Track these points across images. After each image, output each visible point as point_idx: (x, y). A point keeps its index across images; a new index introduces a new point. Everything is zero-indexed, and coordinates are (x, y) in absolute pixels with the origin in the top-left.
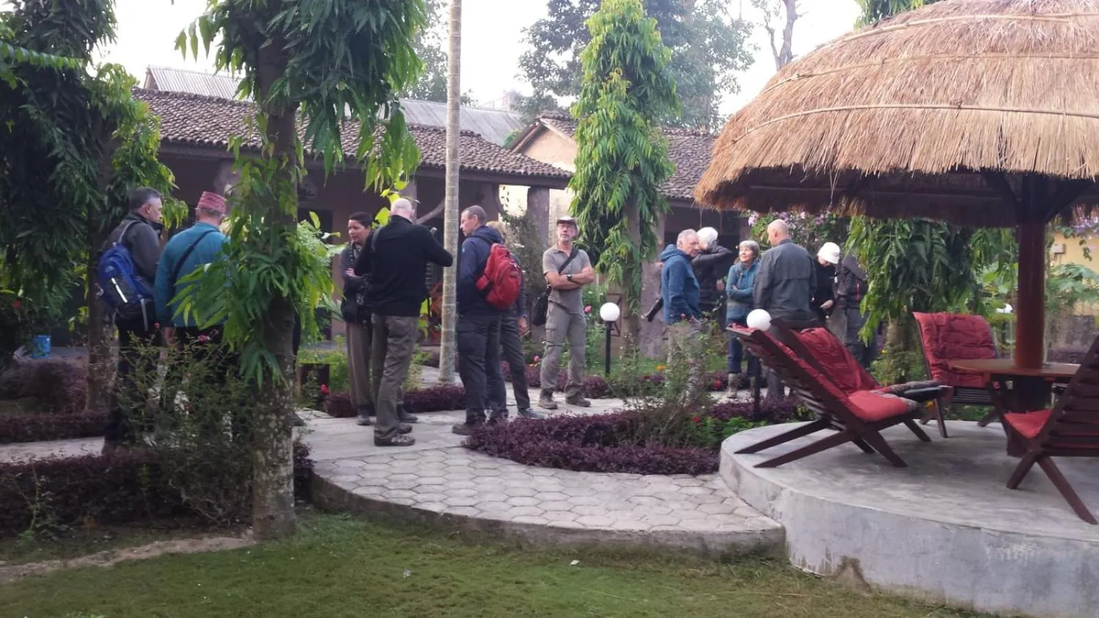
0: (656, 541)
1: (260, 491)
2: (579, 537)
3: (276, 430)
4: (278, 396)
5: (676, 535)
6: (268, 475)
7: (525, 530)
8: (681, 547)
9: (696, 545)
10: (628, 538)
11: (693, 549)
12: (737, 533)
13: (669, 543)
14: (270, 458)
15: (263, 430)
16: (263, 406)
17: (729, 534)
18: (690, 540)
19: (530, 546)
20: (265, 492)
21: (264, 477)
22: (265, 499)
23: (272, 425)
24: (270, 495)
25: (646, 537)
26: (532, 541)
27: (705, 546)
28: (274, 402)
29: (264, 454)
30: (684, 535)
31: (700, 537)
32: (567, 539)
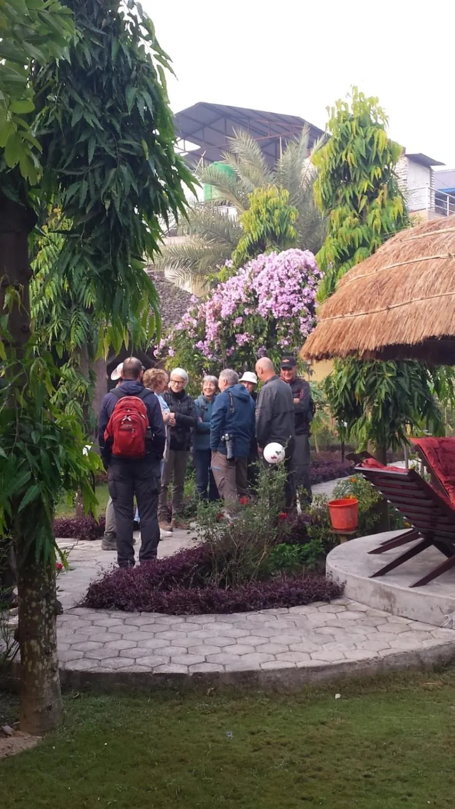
0: (388, 664)
1: (37, 682)
2: (328, 673)
3: (47, 616)
4: (47, 580)
5: (401, 656)
6: (43, 664)
7: (279, 676)
8: (405, 666)
9: (415, 662)
10: (367, 666)
11: (413, 666)
12: (441, 646)
13: (397, 664)
14: (44, 646)
15: (36, 618)
16: (34, 592)
17: (435, 648)
18: (411, 659)
19: (286, 688)
20: (41, 682)
21: (40, 666)
22: (42, 689)
23: (43, 611)
24: (46, 685)
25: (380, 662)
26: (286, 684)
27: (421, 662)
28: (45, 587)
29: (39, 643)
30: (406, 655)
31: (417, 654)
32: (319, 676)
